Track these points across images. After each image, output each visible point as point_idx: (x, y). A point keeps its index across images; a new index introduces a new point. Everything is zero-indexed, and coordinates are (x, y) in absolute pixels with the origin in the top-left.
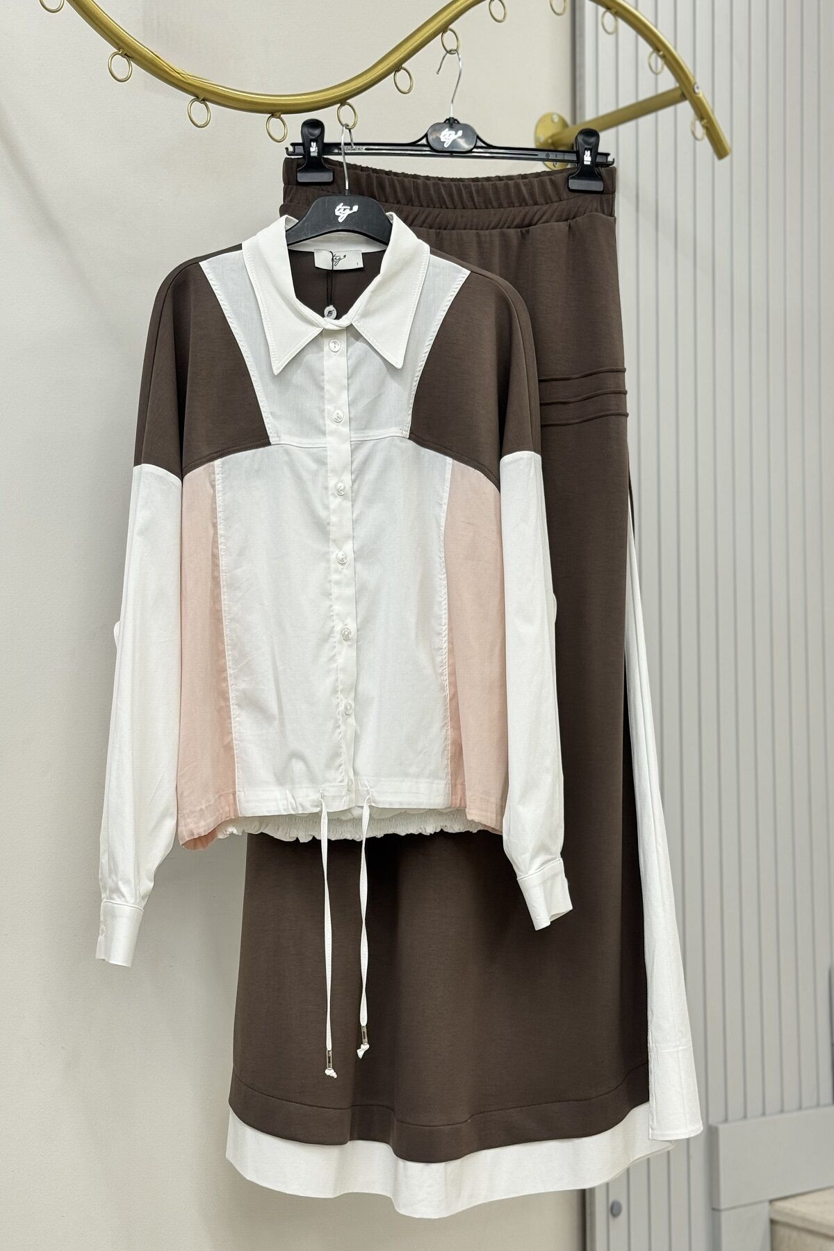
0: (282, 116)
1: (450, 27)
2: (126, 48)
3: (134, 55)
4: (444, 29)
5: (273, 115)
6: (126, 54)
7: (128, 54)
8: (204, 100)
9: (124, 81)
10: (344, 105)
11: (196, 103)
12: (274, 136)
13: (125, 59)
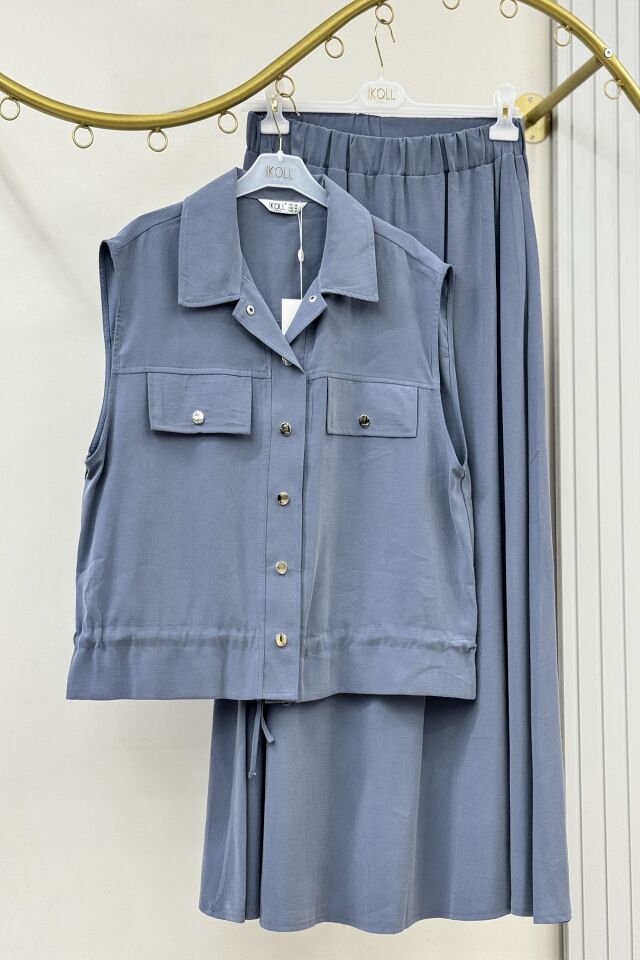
1: (335, 35)
3: (21, 97)
4: (328, 37)
5: (154, 131)
7: (15, 97)
8: (86, 126)
9: (14, 119)
10: (225, 114)
11: (80, 129)
12: (152, 145)
13: (13, 103)
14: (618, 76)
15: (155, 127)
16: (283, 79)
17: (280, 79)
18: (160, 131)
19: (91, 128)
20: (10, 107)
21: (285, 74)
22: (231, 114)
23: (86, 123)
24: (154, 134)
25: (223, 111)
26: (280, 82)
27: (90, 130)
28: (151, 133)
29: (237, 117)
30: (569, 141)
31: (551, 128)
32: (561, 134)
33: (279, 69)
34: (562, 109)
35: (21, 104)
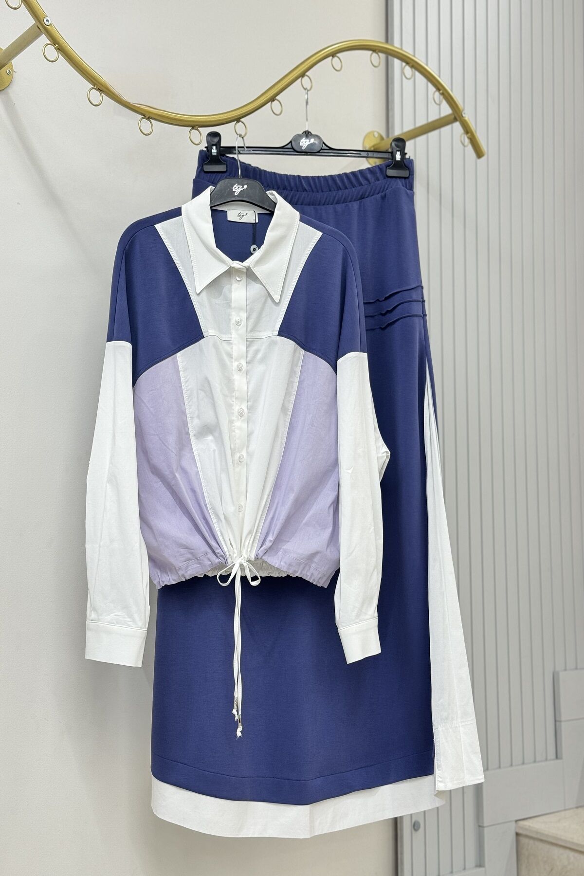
0: (199, 129)
1: (307, 74)
2: (99, 85)
3: (105, 89)
4: (303, 75)
5: (193, 127)
6: (98, 89)
9: (98, 106)
10: (239, 122)
11: (144, 120)
12: (194, 141)
13: (98, 92)
14: (468, 131)
15: (194, 125)
16: (276, 101)
17: (273, 101)
18: (197, 130)
19: (151, 120)
20: (95, 95)
21: (277, 98)
22: (243, 123)
23: (147, 116)
24: (193, 131)
25: (238, 120)
26: (273, 103)
28: (191, 130)
29: (247, 126)
33: (274, 93)
35: (103, 94)
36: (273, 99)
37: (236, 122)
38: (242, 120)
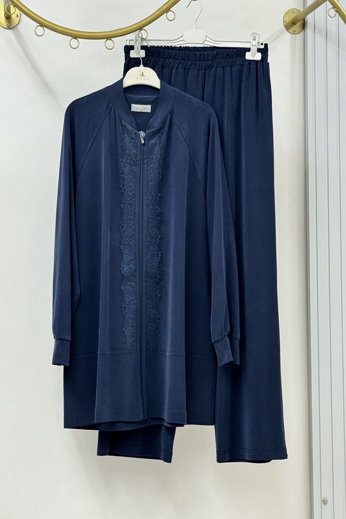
0: (111, 39)
2: (41, 23)
3: (45, 25)
5: (108, 39)
6: (42, 26)
7: (42, 25)
8: (75, 38)
9: (42, 36)
10: (142, 30)
11: (73, 40)
12: (108, 47)
13: (41, 28)
14: (335, 6)
15: (108, 38)
16: (170, 12)
17: (168, 12)
18: (111, 40)
19: (78, 39)
20: (40, 30)
21: (170, 10)
22: (144, 30)
23: (75, 36)
24: (108, 41)
25: (141, 29)
26: (168, 13)
27: (78, 40)
28: (106, 41)
29: (148, 32)
30: (313, 34)
31: (304, 26)
32: (309, 30)
33: (167, 8)
34: (309, 18)
35: (44, 28)
36: (167, 10)
37: (139, 30)
38: (143, 28)
